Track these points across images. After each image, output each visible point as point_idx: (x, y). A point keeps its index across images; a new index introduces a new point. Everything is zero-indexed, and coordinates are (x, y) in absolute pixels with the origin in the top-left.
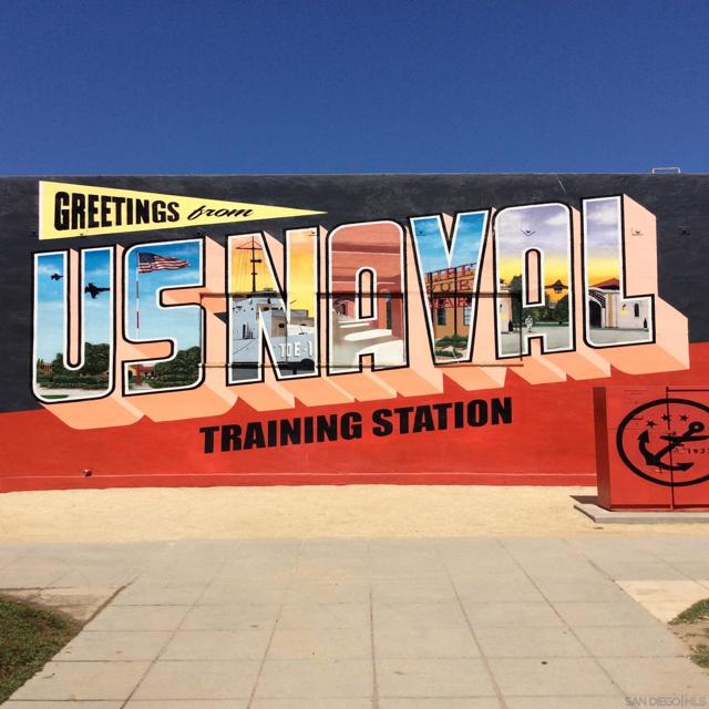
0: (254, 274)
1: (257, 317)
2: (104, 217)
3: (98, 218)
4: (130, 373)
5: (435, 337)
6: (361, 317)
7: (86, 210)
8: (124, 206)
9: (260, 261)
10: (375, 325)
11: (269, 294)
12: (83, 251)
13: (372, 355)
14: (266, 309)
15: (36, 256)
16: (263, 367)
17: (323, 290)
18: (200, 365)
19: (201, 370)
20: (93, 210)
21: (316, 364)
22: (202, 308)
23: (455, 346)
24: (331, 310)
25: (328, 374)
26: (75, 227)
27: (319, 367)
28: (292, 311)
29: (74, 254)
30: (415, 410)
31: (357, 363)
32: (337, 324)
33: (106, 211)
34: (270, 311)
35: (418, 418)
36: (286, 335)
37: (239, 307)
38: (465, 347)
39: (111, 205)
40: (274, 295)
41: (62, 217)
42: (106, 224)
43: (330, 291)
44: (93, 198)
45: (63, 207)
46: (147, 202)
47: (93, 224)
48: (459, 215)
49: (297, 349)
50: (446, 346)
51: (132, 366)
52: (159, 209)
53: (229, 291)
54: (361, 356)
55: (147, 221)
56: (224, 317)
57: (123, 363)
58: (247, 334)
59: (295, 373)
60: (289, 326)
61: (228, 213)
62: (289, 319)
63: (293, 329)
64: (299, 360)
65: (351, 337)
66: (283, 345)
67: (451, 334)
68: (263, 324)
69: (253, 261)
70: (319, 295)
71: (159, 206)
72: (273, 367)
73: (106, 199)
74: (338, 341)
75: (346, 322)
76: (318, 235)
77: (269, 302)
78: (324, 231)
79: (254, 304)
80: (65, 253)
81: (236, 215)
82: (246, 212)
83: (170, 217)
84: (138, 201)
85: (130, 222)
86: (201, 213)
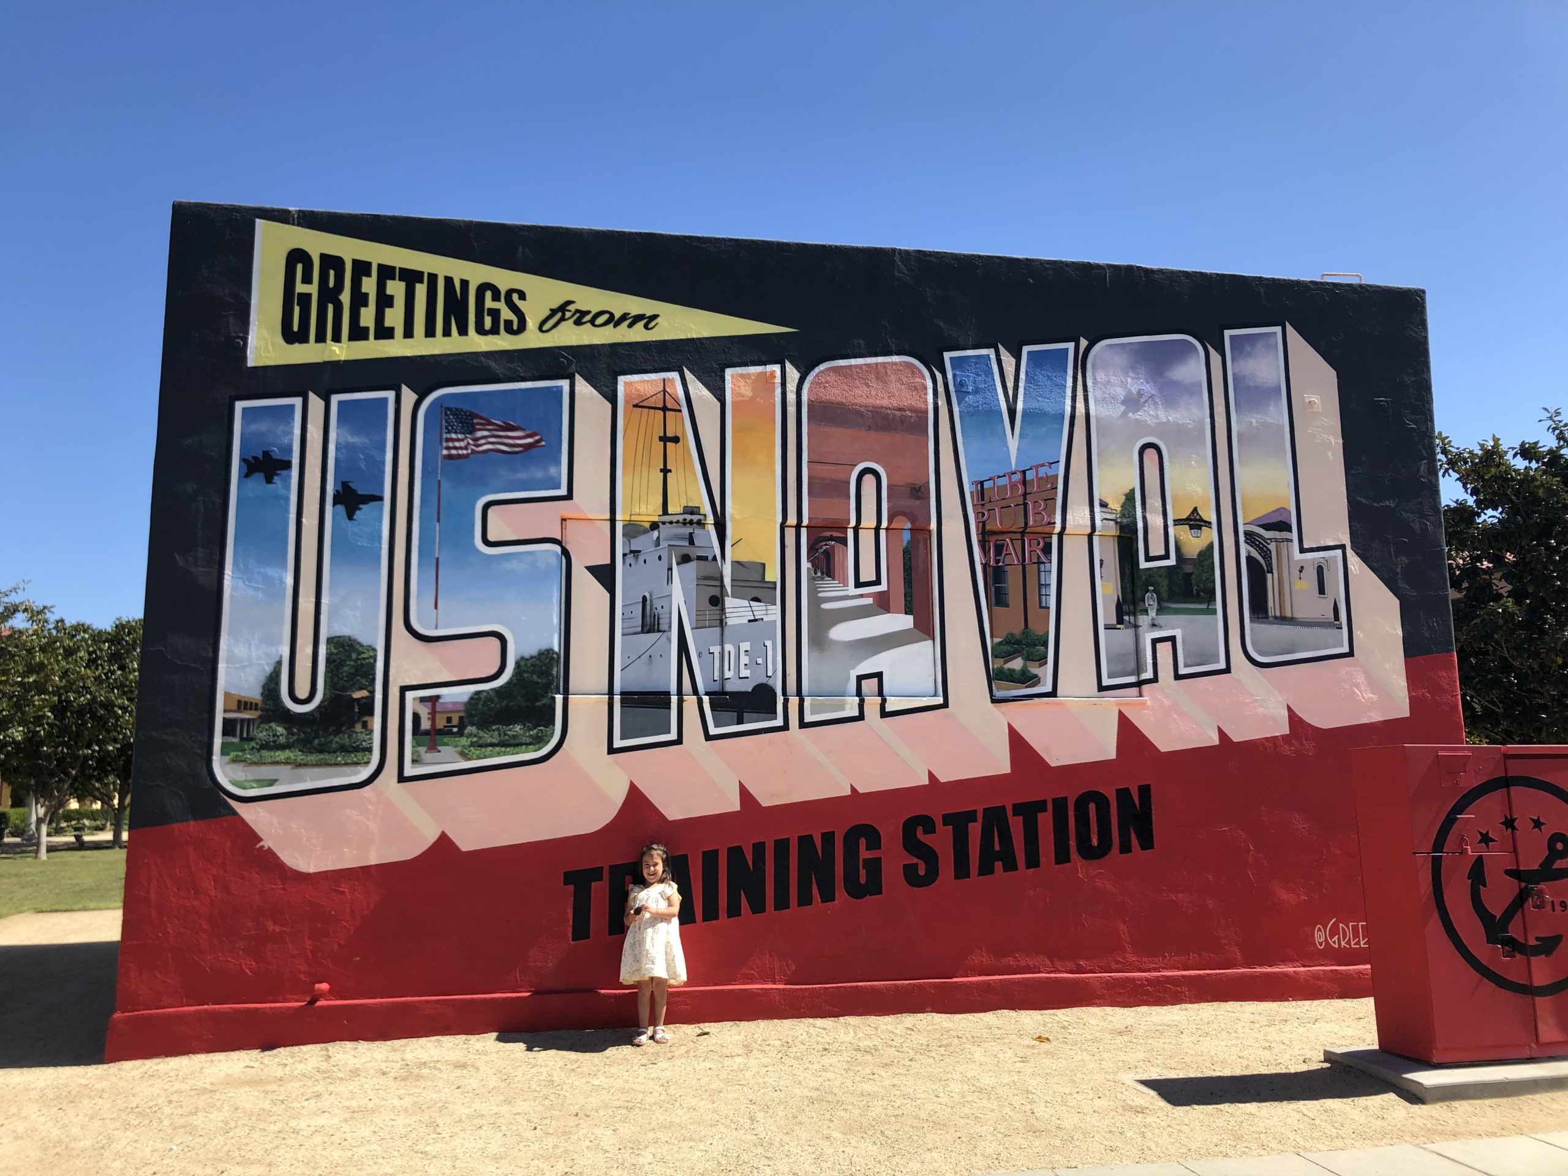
0: (665, 471)
1: (670, 579)
2: (380, 317)
4: (416, 718)
5: (992, 637)
6: (858, 584)
7: (345, 297)
8: (421, 290)
9: (676, 440)
10: (883, 604)
11: (691, 520)
12: (335, 399)
13: (879, 676)
14: (685, 559)
15: (239, 405)
16: (679, 702)
17: (792, 518)
18: (558, 697)
19: (559, 709)
20: (358, 299)
21: (779, 698)
22: (565, 552)
23: (1028, 658)
24: (805, 565)
25: (803, 725)
26: (321, 338)
27: (785, 704)
28: (737, 564)
29: (316, 403)
30: (979, 817)
31: (852, 694)
32: (816, 601)
33: (385, 301)
34: (694, 564)
35: (986, 840)
36: (722, 624)
37: (636, 553)
38: (1042, 660)
39: (396, 288)
40: (700, 524)
41: (297, 309)
42: (384, 333)
43: (805, 520)
44: (361, 268)
45: (300, 288)
46: (465, 284)
47: (358, 334)
48: (1026, 349)
49: (744, 659)
50: (1009, 656)
51: (423, 700)
52: (489, 303)
53: (618, 516)
54: (860, 678)
55: (463, 331)
56: (605, 575)
57: (404, 689)
58: (651, 624)
59: (740, 722)
60: (729, 602)
61: (613, 321)
63: (737, 610)
64: (748, 687)
65: (842, 632)
66: (716, 650)
67: (1018, 629)
68: (679, 596)
69: (664, 439)
70: (784, 525)
71: (488, 295)
73: (386, 272)
74: (819, 641)
75: (830, 589)
76: (784, 384)
77: (691, 542)
78: (793, 374)
79: (664, 544)
80: (297, 401)
81: (630, 326)
82: (649, 320)
83: (508, 323)
84: (449, 281)
85: (430, 332)
86: (563, 319)
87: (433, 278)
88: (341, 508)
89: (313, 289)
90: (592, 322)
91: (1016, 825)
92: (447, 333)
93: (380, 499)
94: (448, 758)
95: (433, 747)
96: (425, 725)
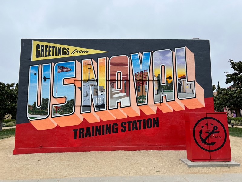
0: (89, 73)
1: (90, 89)
2: (49, 53)
3: (47, 53)
4: (54, 109)
5: (137, 96)
6: (118, 89)
7: (44, 51)
9: (91, 69)
10: (121, 92)
11: (93, 80)
12: (43, 65)
13: (121, 102)
15: (30, 66)
16: (91, 106)
17: (108, 79)
18: (74, 106)
19: (74, 107)
20: (46, 51)
21: (106, 106)
22: (75, 85)
23: (143, 99)
24: (110, 86)
25: (109, 109)
28: (99, 86)
29: (40, 66)
30: (132, 122)
31: (116, 105)
32: (111, 91)
33: (50, 51)
34: (93, 86)
35: (133, 125)
36: (97, 95)
37: (85, 85)
38: (145, 99)
39: (51, 49)
41: (38, 53)
42: (50, 55)
43: (110, 80)
44: (47, 46)
45: (38, 50)
46: (61, 48)
47: (46, 56)
48: (143, 53)
49: (100, 100)
50: (140, 99)
51: (55, 106)
52: (64, 50)
53: (82, 79)
54: (118, 102)
56: (81, 88)
57: (52, 105)
58: (87, 95)
59: (100, 109)
60: (98, 92)
61: (82, 52)
62: (98, 90)
64: (101, 104)
65: (115, 96)
66: (97, 99)
67: (142, 95)
68: (91, 91)
69: (89, 69)
70: (106, 80)
71: (64, 49)
72: (94, 106)
73: (50, 47)
74: (112, 97)
75: (113, 90)
76: (106, 60)
77: (93, 83)
78: (108, 58)
79: (89, 84)
80: (38, 65)
83: (67, 53)
84: (59, 47)
85: (56, 55)
86: (75, 52)
87: (56, 47)
88: (44, 80)
89: (40, 50)
90: (79, 52)
92: (58, 55)
93: (49, 79)
94: (58, 115)
95: (56, 113)
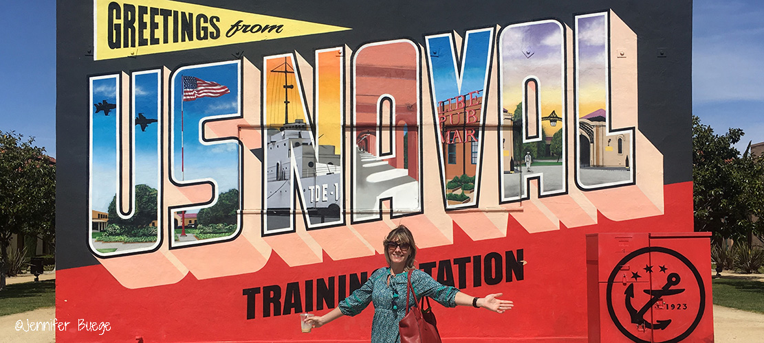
0: (287, 102)
1: (289, 156)
2: (152, 34)
3: (147, 34)
4: (176, 221)
5: (447, 178)
6: (381, 155)
7: (136, 25)
8: (171, 19)
9: (292, 87)
10: (393, 164)
11: (300, 126)
12: (134, 74)
13: (391, 199)
14: (297, 145)
15: (91, 79)
16: (294, 214)
17: (348, 123)
18: (239, 211)
19: (239, 216)
20: (143, 26)
21: (342, 211)
22: (240, 143)
23: (464, 189)
24: (355, 146)
25: (353, 223)
26: (126, 46)
27: (344, 213)
28: (321, 147)
29: (125, 76)
31: (377, 209)
32: (360, 163)
33: (154, 26)
34: (301, 147)
35: (440, 275)
36: (315, 175)
37: (273, 142)
38: (472, 189)
39: (159, 19)
40: (304, 127)
41: (114, 32)
42: (155, 41)
43: (355, 123)
44: (143, 10)
45: (116, 21)
46: (191, 15)
47: (143, 42)
48: (468, 32)
49: (325, 192)
50: (455, 188)
51: (178, 213)
52: (203, 24)
53: (265, 123)
54: (381, 200)
55: (191, 39)
56: (259, 153)
57: (170, 208)
58: (281, 176)
59: (323, 222)
60: (318, 165)
61: (261, 29)
62: (317, 157)
63: (322, 169)
64: (326, 205)
65: (373, 178)
66: (312, 188)
67: (460, 175)
68: (294, 163)
69: (286, 87)
70: (344, 127)
71: (202, 19)
72: (304, 213)
73: (154, 11)
74: (361, 182)
75: (367, 157)
76: (344, 56)
77: (300, 137)
78: (349, 51)
79: (287, 138)
80: (117, 76)
81: (269, 32)
82: (278, 28)
83: (212, 33)
84: (183, 14)
85: (176, 40)
86: (237, 30)
87: (176, 13)
88: (139, 125)
89: (121, 22)
90: (251, 30)
91: (455, 269)
92: (183, 40)
93: (157, 121)
94: (190, 239)
95: (184, 234)
96: (180, 224)
